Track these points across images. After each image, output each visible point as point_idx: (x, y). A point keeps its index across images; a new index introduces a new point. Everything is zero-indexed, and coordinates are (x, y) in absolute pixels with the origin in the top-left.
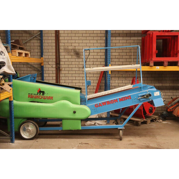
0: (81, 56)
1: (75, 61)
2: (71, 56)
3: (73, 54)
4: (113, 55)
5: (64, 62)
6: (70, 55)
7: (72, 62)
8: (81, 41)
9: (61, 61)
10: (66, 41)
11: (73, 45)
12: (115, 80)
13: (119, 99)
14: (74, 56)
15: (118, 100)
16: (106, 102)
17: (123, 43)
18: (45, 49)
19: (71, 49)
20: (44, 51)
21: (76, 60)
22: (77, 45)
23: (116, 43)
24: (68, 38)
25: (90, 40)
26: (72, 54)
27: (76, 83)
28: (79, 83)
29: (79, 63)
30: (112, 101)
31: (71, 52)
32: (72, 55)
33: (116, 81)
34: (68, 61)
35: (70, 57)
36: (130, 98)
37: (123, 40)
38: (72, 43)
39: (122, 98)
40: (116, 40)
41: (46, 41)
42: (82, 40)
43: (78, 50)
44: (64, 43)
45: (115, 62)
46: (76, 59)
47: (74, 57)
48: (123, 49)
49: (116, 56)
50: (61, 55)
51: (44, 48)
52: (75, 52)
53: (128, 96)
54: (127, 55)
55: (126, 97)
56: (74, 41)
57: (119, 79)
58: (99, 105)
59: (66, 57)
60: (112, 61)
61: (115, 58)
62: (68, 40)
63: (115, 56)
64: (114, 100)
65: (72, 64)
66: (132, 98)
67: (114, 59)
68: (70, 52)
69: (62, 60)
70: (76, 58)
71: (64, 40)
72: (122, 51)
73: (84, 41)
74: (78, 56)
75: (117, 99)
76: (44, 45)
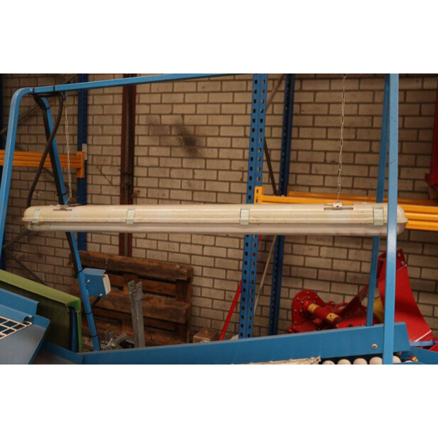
0: (199, 150)
1: (182, 168)
2: (168, 149)
3: (177, 144)
4: (315, 148)
5: (148, 167)
6: (167, 146)
7: (171, 168)
8: (203, 98)
9: (138, 166)
10: (156, 98)
11: (177, 109)
12: (320, 246)
14: (178, 149)
17: (358, 104)
18: (93, 125)
19: (171, 126)
20: (91, 130)
21: (186, 163)
22: (191, 109)
23: (329, 104)
25: (234, 92)
26: (173, 140)
27: (180, 243)
28: (191, 244)
29: (194, 174)
31: (171, 135)
32: (171, 147)
33: (322, 248)
34: (159, 166)
35: (165, 151)
37: (360, 90)
38: (172, 104)
40: (330, 91)
41: (97, 100)
42: (208, 92)
43: (191, 130)
44: (149, 104)
45: (324, 176)
46: (184, 160)
47: (179, 152)
48: (356, 128)
49: (328, 154)
50: (138, 145)
51: (90, 122)
52: (181, 135)
54: (371, 152)
56: (180, 98)
57: (336, 244)
59: (154, 151)
60: (313, 172)
61: (325, 162)
62: (161, 93)
63: (326, 152)
65: (170, 178)
67: (321, 163)
68: (168, 135)
69: (142, 161)
70: (183, 155)
71: (150, 93)
72: (353, 137)
73: (213, 98)
74: (190, 151)
76: (91, 110)
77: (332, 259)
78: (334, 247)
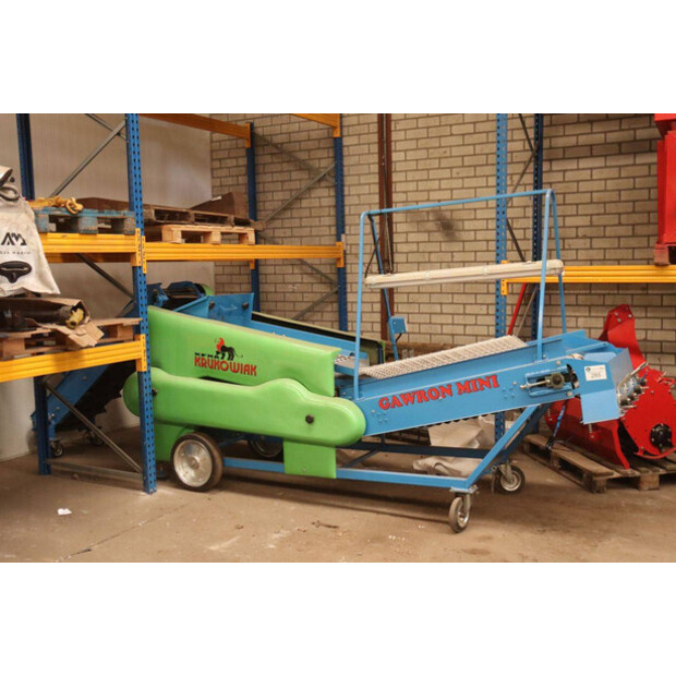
0: (457, 234)
1: (441, 251)
2: (426, 235)
3: (434, 228)
4: (567, 224)
5: (407, 253)
6: (425, 232)
7: (430, 253)
8: (457, 183)
9: (397, 252)
10: (412, 186)
11: (434, 195)
13: (458, 384)
14: (436, 234)
15: (455, 389)
16: (414, 393)
17: (606, 180)
18: (350, 215)
19: (428, 212)
20: (348, 220)
21: (445, 247)
22: (447, 195)
23: (578, 182)
24: (418, 175)
25: (487, 176)
26: (431, 226)
27: (442, 325)
28: (453, 324)
29: (452, 257)
30: (431, 389)
31: (428, 221)
32: (429, 232)
34: (418, 252)
35: (424, 237)
36: (496, 385)
37: (606, 167)
38: (429, 191)
39: (467, 382)
40: (578, 169)
41: (354, 190)
42: (463, 178)
43: (448, 214)
44: (406, 192)
45: (577, 250)
46: (443, 244)
47: (438, 236)
48: (605, 203)
49: (580, 229)
50: (397, 233)
51: (347, 212)
52: (439, 220)
53: (488, 377)
54: (620, 224)
55: (479, 379)
56: (435, 185)
58: (390, 401)
59: (412, 237)
60: (566, 247)
61: (577, 237)
62: (417, 181)
63: (577, 227)
64: (441, 387)
65: (429, 262)
66: (503, 386)
67: (572, 238)
68: (424, 221)
69: (400, 248)
70: (441, 239)
71: (406, 181)
72: (602, 211)
73: (468, 183)
74: (447, 235)
75: (450, 385)
76: (347, 201)
77: (590, 328)
78: (590, 317)
